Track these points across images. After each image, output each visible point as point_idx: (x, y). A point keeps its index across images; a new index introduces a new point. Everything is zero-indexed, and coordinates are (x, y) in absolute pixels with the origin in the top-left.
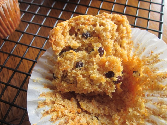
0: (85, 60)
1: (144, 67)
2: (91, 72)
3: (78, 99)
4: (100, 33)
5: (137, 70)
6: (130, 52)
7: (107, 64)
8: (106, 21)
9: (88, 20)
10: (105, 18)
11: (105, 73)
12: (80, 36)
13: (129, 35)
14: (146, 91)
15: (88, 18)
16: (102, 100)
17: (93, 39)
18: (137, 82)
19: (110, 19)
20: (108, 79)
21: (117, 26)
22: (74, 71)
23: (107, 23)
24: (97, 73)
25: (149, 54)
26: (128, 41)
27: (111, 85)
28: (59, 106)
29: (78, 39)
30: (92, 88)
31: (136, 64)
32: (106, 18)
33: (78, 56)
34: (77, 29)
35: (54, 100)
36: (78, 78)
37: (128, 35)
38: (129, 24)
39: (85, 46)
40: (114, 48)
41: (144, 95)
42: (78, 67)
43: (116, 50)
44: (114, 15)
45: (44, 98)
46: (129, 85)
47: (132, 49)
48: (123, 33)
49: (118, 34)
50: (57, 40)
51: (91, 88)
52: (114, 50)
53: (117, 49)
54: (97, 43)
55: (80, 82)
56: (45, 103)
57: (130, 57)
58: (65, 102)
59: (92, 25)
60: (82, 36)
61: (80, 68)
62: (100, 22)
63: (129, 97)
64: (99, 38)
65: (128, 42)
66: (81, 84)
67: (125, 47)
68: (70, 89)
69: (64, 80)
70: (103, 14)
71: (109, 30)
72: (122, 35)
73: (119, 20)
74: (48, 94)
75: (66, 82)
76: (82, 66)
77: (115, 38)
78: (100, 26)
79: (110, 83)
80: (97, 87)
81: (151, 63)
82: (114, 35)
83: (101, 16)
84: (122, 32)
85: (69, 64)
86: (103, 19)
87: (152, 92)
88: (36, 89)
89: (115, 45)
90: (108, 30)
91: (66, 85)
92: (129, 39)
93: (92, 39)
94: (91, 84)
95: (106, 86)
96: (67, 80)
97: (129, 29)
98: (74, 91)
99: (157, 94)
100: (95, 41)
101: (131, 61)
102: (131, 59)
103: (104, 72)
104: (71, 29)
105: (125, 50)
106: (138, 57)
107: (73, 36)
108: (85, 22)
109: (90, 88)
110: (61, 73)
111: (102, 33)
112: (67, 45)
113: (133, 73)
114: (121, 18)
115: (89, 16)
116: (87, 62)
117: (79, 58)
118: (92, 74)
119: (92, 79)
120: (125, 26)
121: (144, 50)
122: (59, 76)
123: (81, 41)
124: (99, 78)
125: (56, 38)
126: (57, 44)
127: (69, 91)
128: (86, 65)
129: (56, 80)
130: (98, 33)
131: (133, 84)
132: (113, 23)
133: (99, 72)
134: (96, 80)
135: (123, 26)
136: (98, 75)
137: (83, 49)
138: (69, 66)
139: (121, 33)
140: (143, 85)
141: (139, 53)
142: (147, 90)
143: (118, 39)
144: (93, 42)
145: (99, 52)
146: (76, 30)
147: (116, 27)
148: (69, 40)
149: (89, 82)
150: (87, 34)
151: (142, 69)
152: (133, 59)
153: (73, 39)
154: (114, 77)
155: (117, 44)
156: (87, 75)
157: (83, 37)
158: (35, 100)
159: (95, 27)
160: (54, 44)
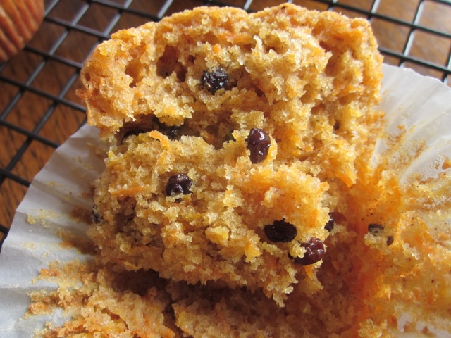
0: (198, 171)
1: (409, 214)
2: (211, 217)
3: (170, 295)
4: (263, 78)
5: (382, 222)
6: (370, 152)
7: (269, 195)
8: (292, 36)
9: (228, 26)
10: (289, 23)
11: (261, 225)
12: (192, 82)
13: (373, 92)
14: (404, 310)
15: (225, 20)
16: (253, 307)
17: (235, 94)
18: (378, 266)
19: (307, 28)
20: (271, 246)
21: (330, 55)
22: (156, 206)
23: (293, 40)
24: (234, 223)
25: (437, 168)
26: (367, 112)
27: (279, 267)
28: (98, 314)
29: (185, 91)
30: (213, 269)
31: (383, 198)
32: (294, 23)
33: (175, 154)
34: (187, 56)
35: (88, 292)
36: (165, 230)
37: (368, 92)
38: (378, 53)
39: (208, 118)
40: (312, 134)
41: (393, 322)
42: (172, 193)
43: (318, 142)
44: (326, 16)
45: (52, 283)
46: (350, 270)
47: (378, 141)
48: (350, 82)
49: (331, 86)
50: (102, 92)
51: (208, 272)
52: (311, 139)
53: (323, 137)
54: (249, 112)
55: (171, 246)
56: (54, 301)
57: (368, 167)
58: (123, 300)
59: (238, 45)
60: (199, 82)
61: (178, 197)
62: (268, 37)
63: (342, 313)
64: (260, 93)
65: (366, 115)
66: (176, 251)
67: (354, 133)
68: (142, 261)
69: (125, 228)
70: (284, 8)
71: (298, 66)
72: (347, 88)
73: (340, 32)
74: (70, 270)
75: (128, 238)
76: (186, 192)
77: (319, 97)
78: (267, 50)
79: (278, 259)
80: (230, 269)
81: (439, 207)
82: (316, 86)
83: (273, 16)
84: (349, 78)
85: (143, 179)
86: (282, 26)
87: (425, 319)
88: (30, 250)
89: (318, 124)
90: (291, 68)
91: (129, 247)
92: (372, 104)
93: (233, 95)
94: (212, 257)
95: (263, 270)
96: (133, 231)
97: (374, 67)
98: (156, 269)
99: (443, 328)
100: (244, 102)
101: (370, 183)
102: (370, 178)
103: (260, 221)
104: (164, 53)
105: (351, 144)
106: (394, 175)
107: (171, 80)
108: (215, 33)
109: (205, 269)
110: (115, 205)
111: (270, 77)
112: (143, 109)
113: (370, 230)
114: (349, 25)
115: (233, 13)
116: (204, 177)
117: (180, 159)
118: (213, 223)
119: (214, 241)
120: (362, 59)
121: (419, 151)
122: (108, 215)
123: (195, 101)
124: (236, 241)
125: (99, 84)
126: (105, 106)
127: (140, 267)
128: (201, 190)
129: (99, 228)
130: (256, 75)
131: (365, 269)
132: (314, 43)
133: (240, 218)
134: (226, 248)
135: (354, 56)
136: (234, 230)
137: (201, 126)
138: (142, 185)
139: (342, 80)
140: (398, 280)
141: (400, 160)
142: (407, 302)
143: (329, 102)
144: (237, 107)
145: (248, 147)
146: (182, 61)
147: (324, 58)
148: (153, 93)
149: (202, 250)
150: (215, 76)
151: (401, 220)
152: (377, 177)
153: (168, 89)
154: (293, 241)
155: (323, 120)
156: (200, 226)
157: (201, 86)
158: (19, 288)
159: (247, 55)
160: (94, 104)
